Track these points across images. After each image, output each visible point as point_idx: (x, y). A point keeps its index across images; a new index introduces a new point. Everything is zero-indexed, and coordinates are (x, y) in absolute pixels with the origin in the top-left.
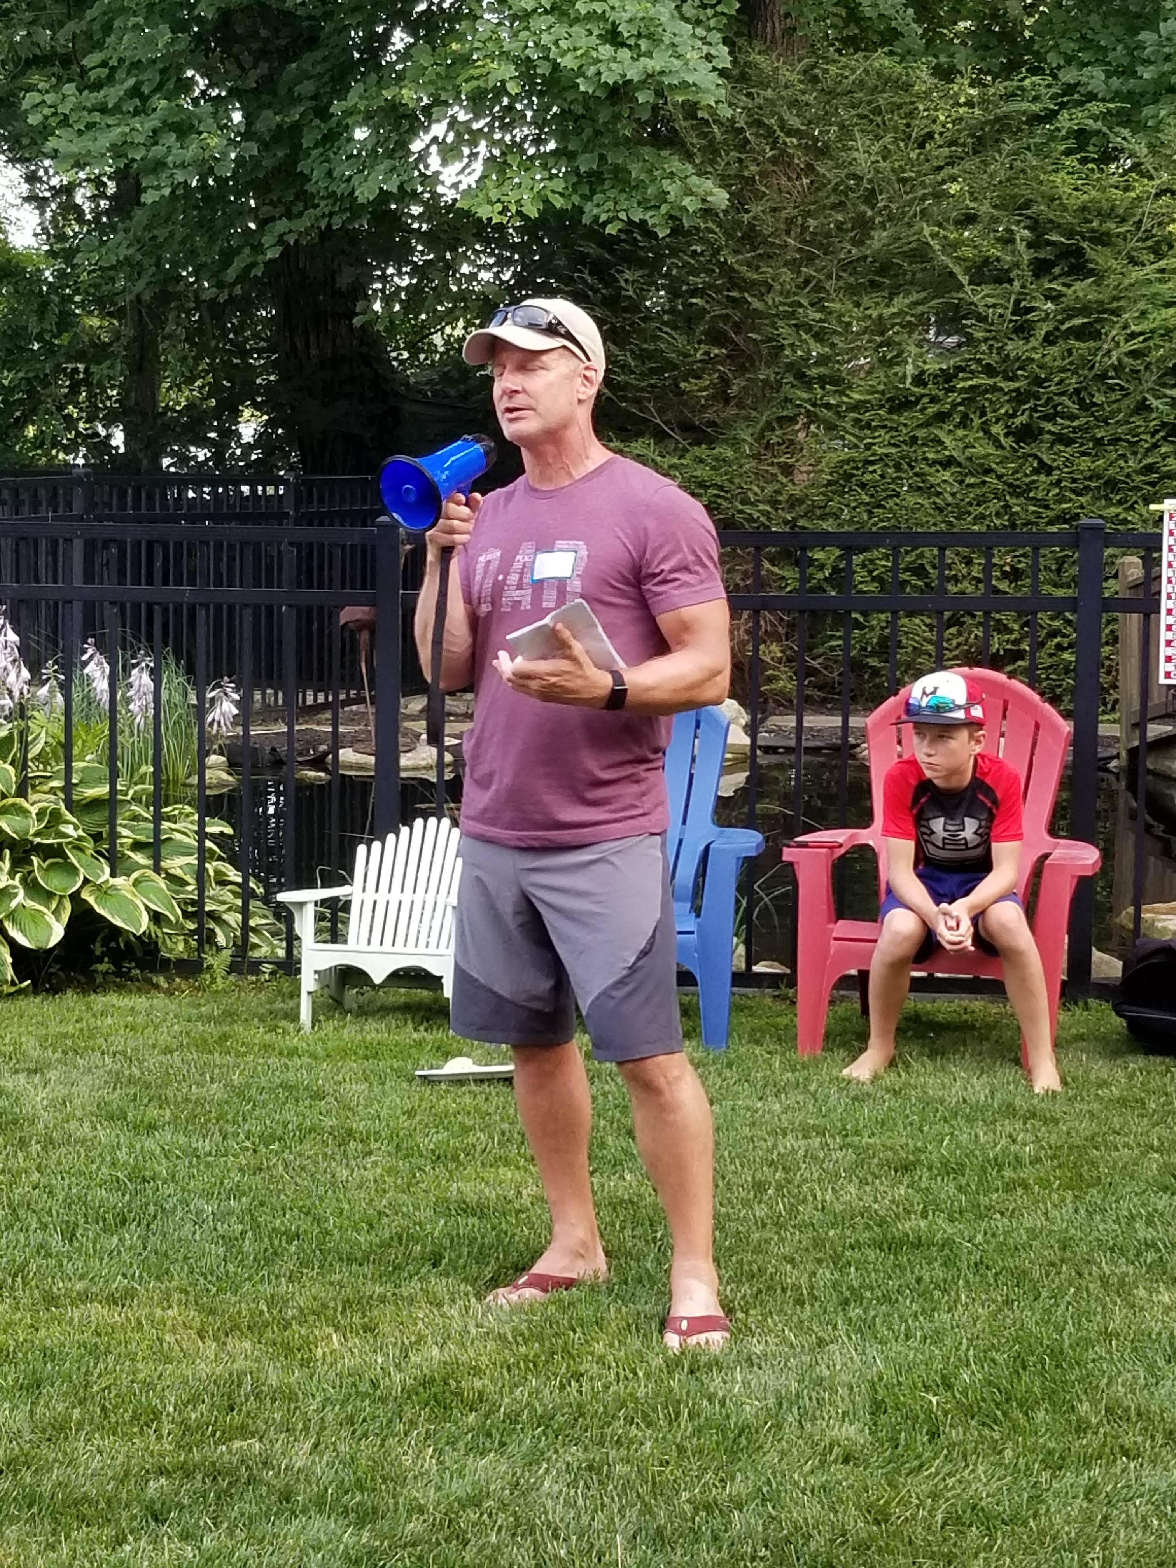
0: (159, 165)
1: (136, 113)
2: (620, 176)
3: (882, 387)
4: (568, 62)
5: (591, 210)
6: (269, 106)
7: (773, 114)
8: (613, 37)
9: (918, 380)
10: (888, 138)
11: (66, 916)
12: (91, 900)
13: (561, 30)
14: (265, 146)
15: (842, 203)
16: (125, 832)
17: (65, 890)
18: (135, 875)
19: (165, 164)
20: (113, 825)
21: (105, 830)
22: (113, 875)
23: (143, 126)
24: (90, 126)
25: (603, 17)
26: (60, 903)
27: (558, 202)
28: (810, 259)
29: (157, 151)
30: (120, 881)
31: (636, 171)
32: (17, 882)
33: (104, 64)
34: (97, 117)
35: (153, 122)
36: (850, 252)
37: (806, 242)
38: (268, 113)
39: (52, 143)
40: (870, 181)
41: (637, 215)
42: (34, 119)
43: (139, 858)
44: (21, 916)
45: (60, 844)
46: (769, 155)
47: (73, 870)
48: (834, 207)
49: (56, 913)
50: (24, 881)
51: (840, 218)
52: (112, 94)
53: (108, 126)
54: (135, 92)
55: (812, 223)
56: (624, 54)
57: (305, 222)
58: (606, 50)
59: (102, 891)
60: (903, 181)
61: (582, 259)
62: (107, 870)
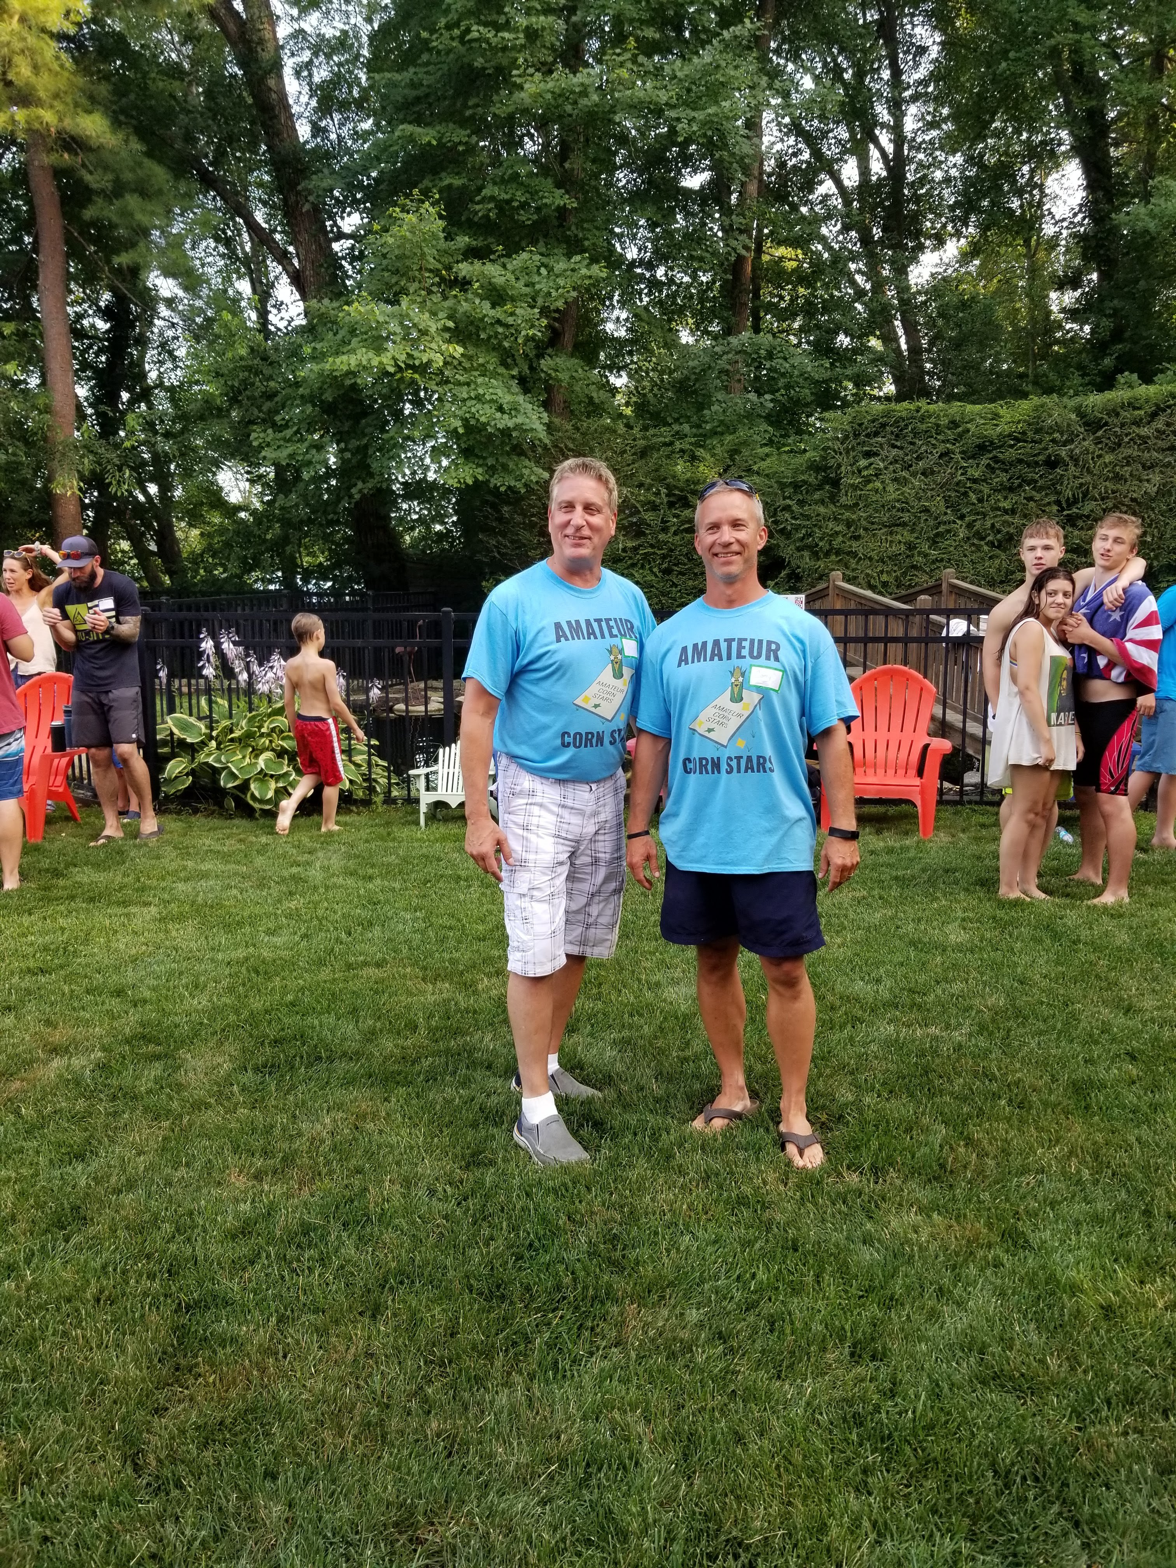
0: (309, 463)
1: (298, 441)
2: (505, 467)
4: (483, 419)
5: (493, 481)
6: (353, 439)
8: (500, 409)
13: (479, 406)
14: (353, 454)
19: (312, 463)
23: (302, 447)
24: (280, 446)
25: (496, 401)
27: (480, 478)
29: (308, 457)
31: (511, 465)
33: (284, 420)
34: (282, 442)
35: (306, 444)
38: (353, 441)
39: (263, 454)
41: (513, 483)
42: (255, 444)
52: (288, 433)
53: (287, 446)
54: (298, 432)
56: (506, 416)
57: (370, 485)
58: (498, 415)
61: (487, 502)
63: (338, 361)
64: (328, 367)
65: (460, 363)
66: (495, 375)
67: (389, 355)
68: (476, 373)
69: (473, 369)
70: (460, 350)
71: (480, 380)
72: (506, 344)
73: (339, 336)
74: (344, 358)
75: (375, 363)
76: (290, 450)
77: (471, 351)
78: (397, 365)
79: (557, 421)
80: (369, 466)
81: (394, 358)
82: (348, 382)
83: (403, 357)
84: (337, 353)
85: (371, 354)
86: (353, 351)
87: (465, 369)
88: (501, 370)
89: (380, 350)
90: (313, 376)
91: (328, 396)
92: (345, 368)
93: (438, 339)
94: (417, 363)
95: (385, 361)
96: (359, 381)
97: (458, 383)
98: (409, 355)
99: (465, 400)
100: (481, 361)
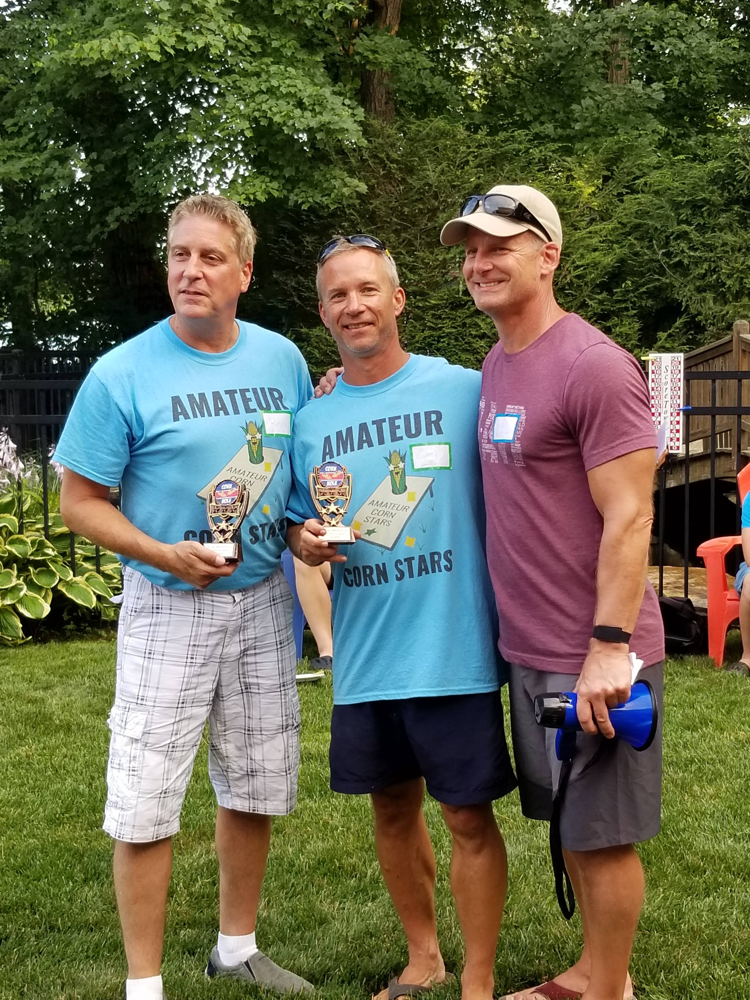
0: (49, 180)
1: (34, 151)
2: (308, 179)
3: (446, 297)
4: (277, 119)
5: (293, 198)
6: (108, 147)
7: (383, 151)
8: (301, 105)
10: (445, 164)
11: (50, 600)
12: (64, 590)
13: (272, 102)
14: (107, 168)
15: (421, 199)
16: (80, 551)
17: (49, 585)
18: (86, 575)
19: (53, 178)
20: (73, 548)
21: (68, 551)
22: (74, 576)
23: (40, 158)
24: (10, 158)
25: (295, 95)
26: (46, 593)
27: (276, 194)
28: (405, 229)
29: (48, 171)
30: (78, 579)
31: (317, 176)
32: (21, 581)
33: (15, 125)
34: (13, 153)
35: (46, 155)
36: (426, 225)
37: (403, 220)
38: (108, 151)
40: (436, 187)
41: (318, 199)
43: (87, 565)
44: (26, 601)
45: (44, 560)
46: (382, 173)
47: (52, 574)
48: (417, 200)
49: (45, 598)
50: (25, 580)
51: (421, 206)
52: (22, 141)
53: (20, 158)
55: (406, 210)
56: (308, 114)
57: (130, 210)
58: (298, 112)
59: (69, 585)
60: (454, 187)
62: (71, 573)
63: (87, 47)
64: (73, 54)
65: (247, 47)
66: (292, 62)
67: (154, 39)
68: (268, 60)
69: (263, 54)
70: (248, 31)
71: (273, 69)
72: (309, 23)
73: (88, 16)
74: (95, 43)
75: (135, 48)
76: (24, 163)
77: (263, 30)
78: (163, 52)
79: (376, 123)
80: (129, 185)
81: (160, 43)
82: (99, 74)
83: (172, 41)
84: (86, 37)
85: (129, 38)
86: (107, 34)
87: (253, 55)
88: (302, 55)
89: (141, 33)
90: (54, 67)
91: (74, 93)
92: (96, 56)
93: (219, 17)
94: (190, 48)
95: (148, 46)
96: (114, 72)
97: (245, 74)
98: (180, 39)
99: (253, 95)
100: (275, 44)
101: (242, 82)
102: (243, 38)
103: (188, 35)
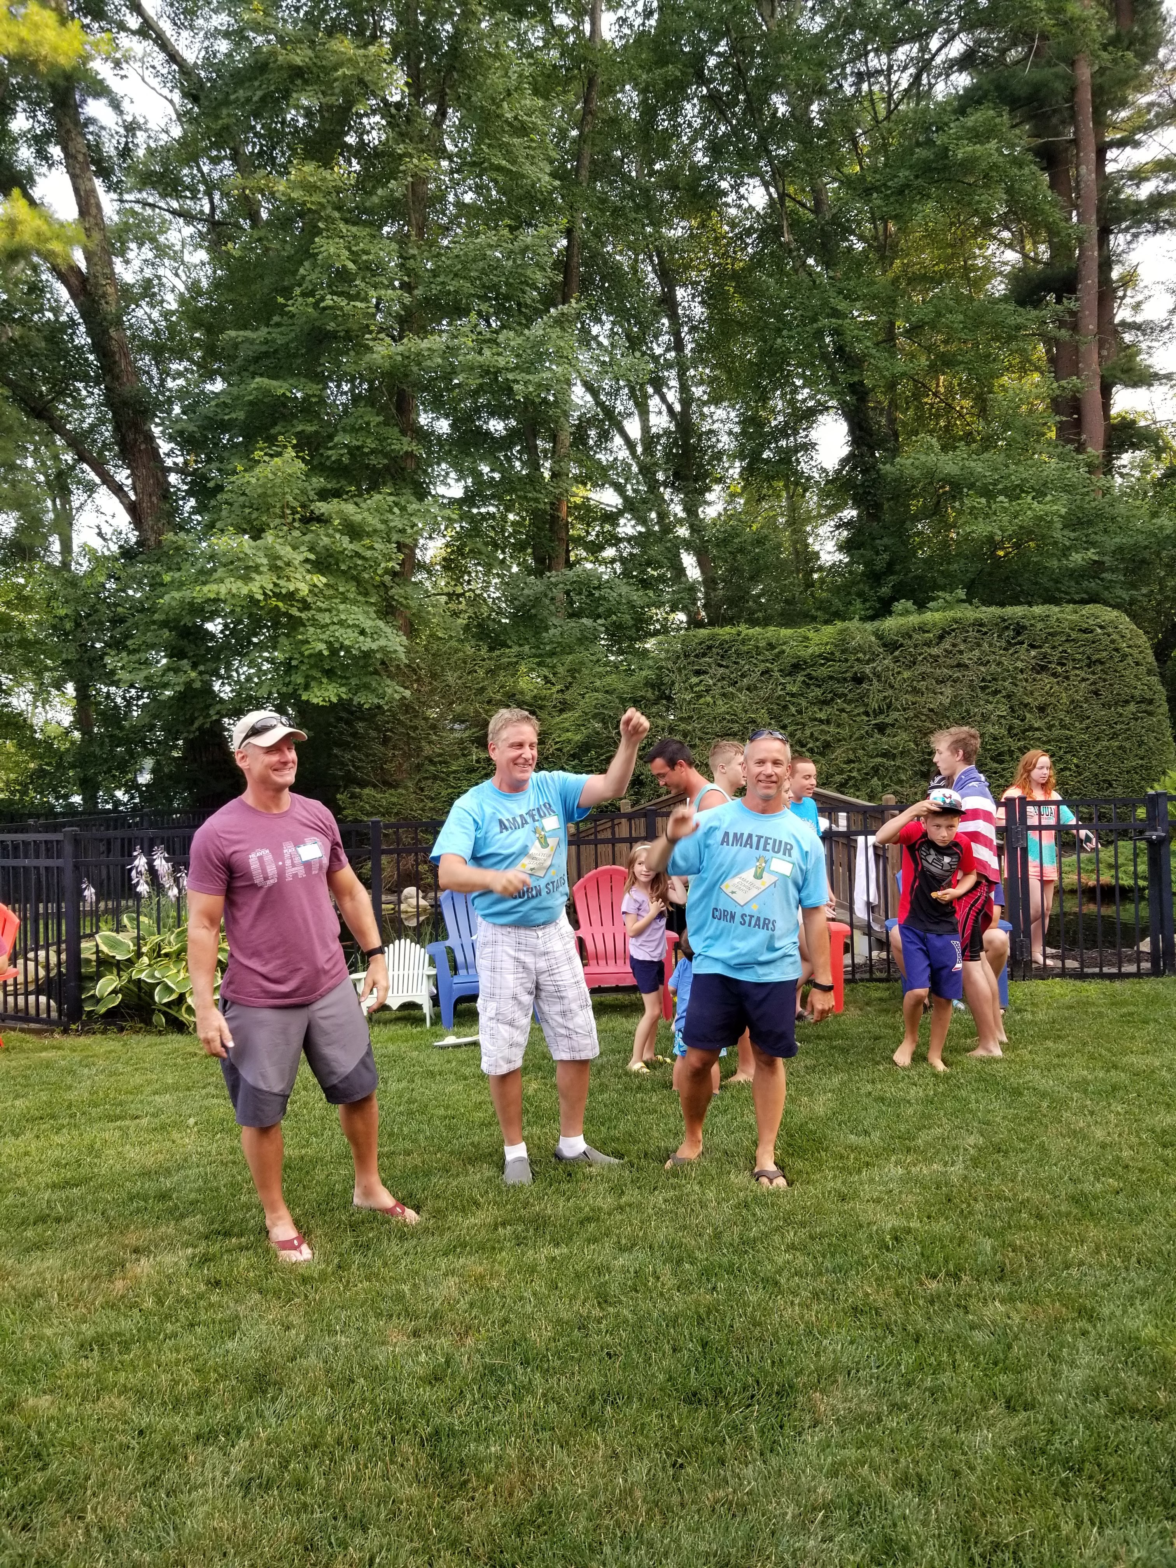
2: (368, 686)
4: (347, 643)
5: (356, 700)
8: (363, 632)
9: (478, 761)
13: (342, 631)
25: (358, 626)
27: (344, 696)
31: (374, 684)
40: (454, 687)
41: (376, 701)
56: (369, 640)
58: (362, 638)
63: (205, 589)
65: (323, 592)
66: (355, 602)
67: (256, 584)
68: (337, 601)
69: (334, 596)
70: (324, 580)
71: (342, 607)
72: (366, 575)
74: (213, 587)
75: (244, 590)
77: (333, 581)
78: (265, 594)
81: (262, 587)
83: (271, 586)
85: (239, 583)
86: (222, 580)
87: (326, 596)
88: (360, 598)
89: (247, 580)
92: (213, 596)
93: (301, 570)
94: (284, 591)
95: (254, 590)
97: (320, 610)
98: (275, 585)
99: (327, 625)
100: (341, 589)
101: (319, 616)
102: (320, 585)
103: (282, 582)
